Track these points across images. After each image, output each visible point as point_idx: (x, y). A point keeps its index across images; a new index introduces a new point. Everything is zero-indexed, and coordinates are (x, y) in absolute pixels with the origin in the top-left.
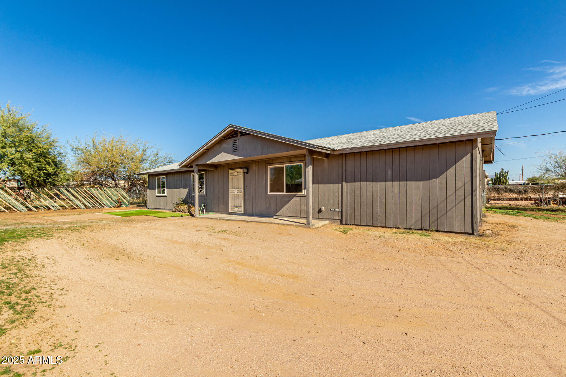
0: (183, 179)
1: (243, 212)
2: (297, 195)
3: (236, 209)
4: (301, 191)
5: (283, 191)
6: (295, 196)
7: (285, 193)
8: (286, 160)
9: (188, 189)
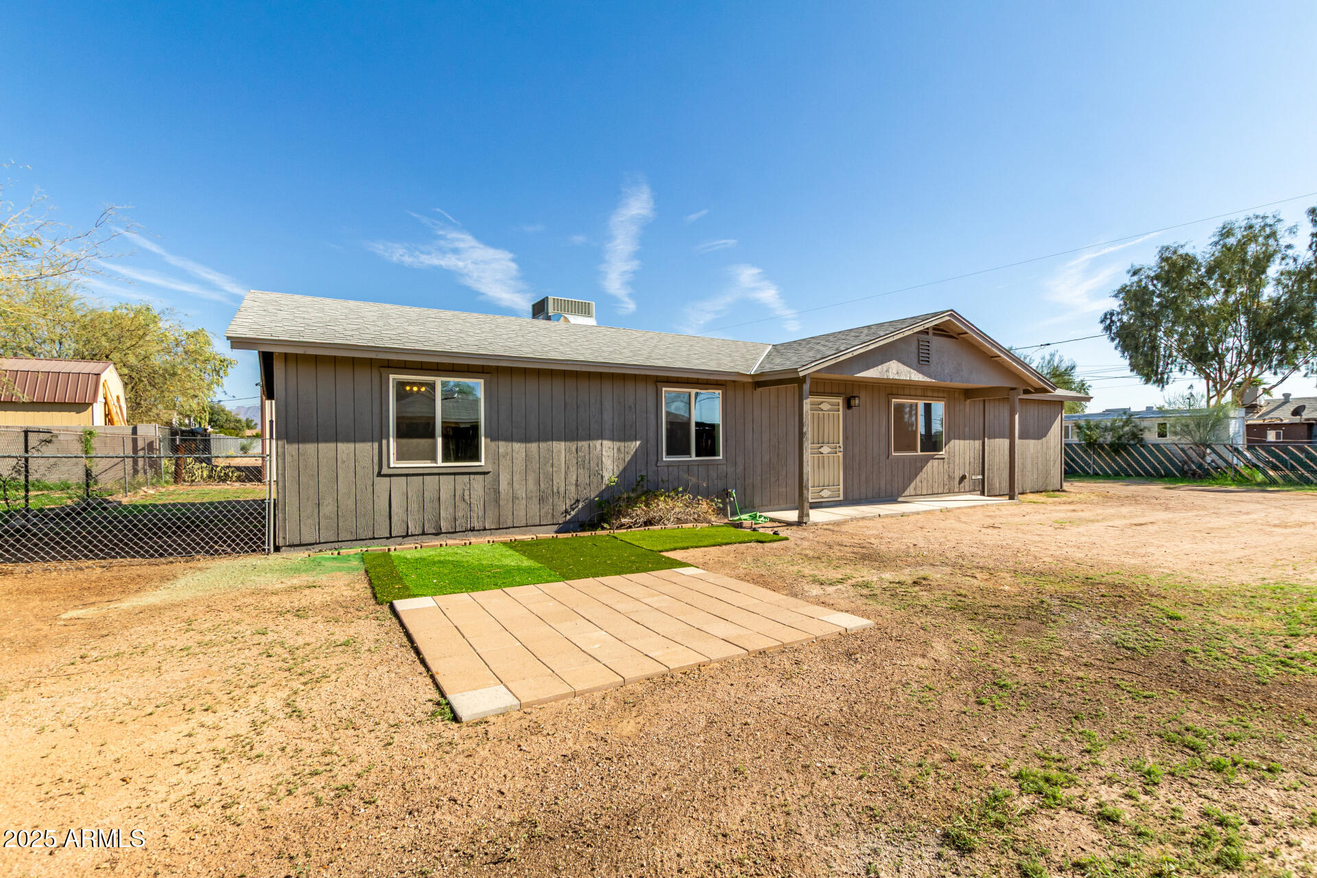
0: (607, 405)
1: (841, 498)
2: (936, 457)
3: (826, 493)
4: (941, 450)
5: (915, 450)
6: (932, 458)
7: (919, 453)
8: (919, 392)
9: (638, 443)
